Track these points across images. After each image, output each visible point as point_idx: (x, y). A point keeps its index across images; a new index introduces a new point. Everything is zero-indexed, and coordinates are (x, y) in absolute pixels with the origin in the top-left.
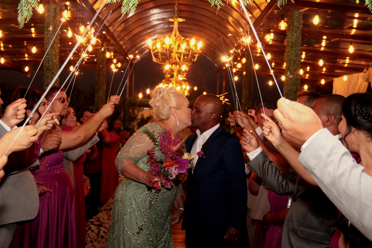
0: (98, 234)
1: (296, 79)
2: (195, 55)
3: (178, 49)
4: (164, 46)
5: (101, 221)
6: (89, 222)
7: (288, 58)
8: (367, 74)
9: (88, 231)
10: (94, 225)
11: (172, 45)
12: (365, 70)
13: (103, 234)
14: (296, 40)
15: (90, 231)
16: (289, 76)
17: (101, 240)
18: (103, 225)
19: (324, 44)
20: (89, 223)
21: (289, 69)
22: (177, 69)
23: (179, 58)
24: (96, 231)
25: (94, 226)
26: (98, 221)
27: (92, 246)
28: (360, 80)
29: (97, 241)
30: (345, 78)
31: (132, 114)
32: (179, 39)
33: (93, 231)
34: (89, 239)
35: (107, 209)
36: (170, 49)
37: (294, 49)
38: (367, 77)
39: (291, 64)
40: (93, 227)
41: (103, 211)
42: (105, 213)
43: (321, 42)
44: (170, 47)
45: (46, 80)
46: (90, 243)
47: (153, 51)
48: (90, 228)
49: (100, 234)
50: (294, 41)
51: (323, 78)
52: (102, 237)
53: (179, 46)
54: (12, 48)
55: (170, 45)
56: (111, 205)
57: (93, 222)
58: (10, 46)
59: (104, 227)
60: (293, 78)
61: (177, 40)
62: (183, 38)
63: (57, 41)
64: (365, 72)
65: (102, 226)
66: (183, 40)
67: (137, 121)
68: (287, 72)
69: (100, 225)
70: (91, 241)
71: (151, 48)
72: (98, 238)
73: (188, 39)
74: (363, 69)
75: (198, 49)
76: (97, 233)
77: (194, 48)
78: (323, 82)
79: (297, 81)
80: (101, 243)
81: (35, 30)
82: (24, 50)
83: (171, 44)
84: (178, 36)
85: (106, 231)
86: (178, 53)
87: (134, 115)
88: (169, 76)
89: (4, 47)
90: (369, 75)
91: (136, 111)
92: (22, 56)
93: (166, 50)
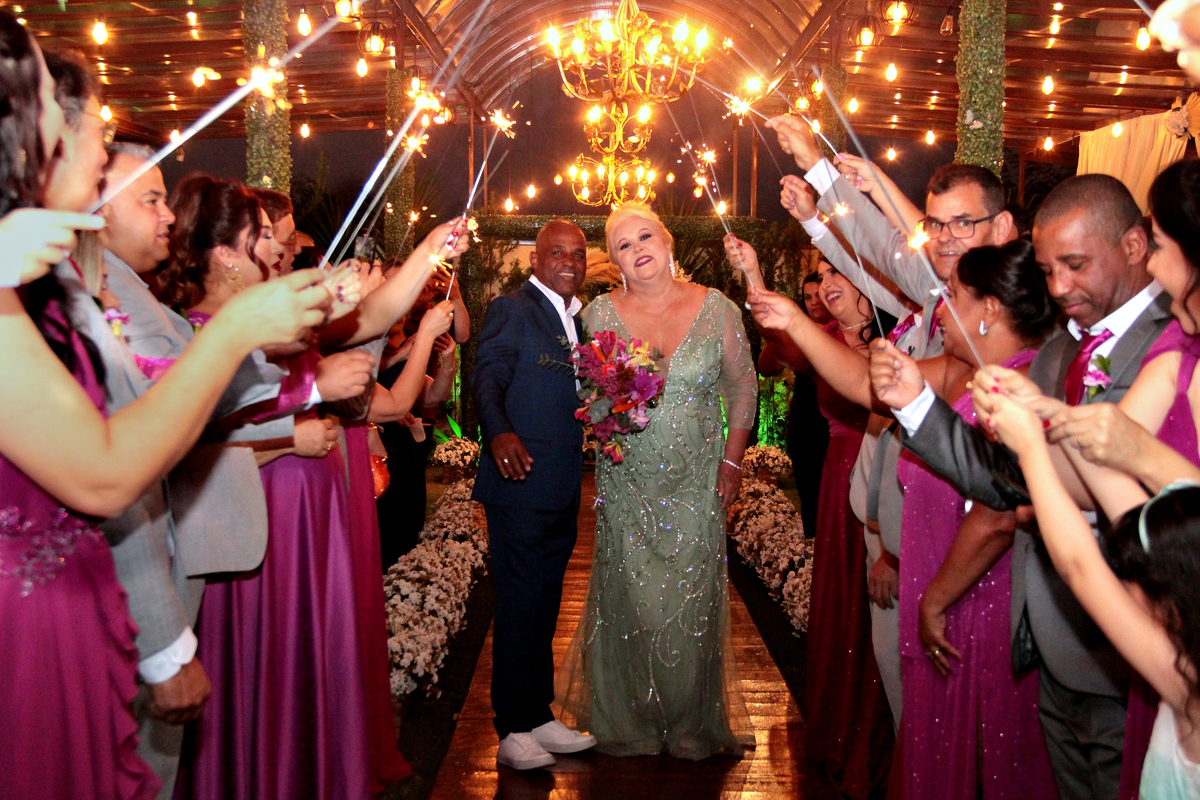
0: (421, 606)
1: (991, 132)
2: (688, 72)
3: (637, 57)
4: (598, 48)
5: (425, 570)
6: (393, 571)
7: (966, 69)
8: (1185, 116)
9: (391, 598)
10: (408, 580)
11: (618, 42)
12: (1177, 103)
13: (436, 606)
14: (991, 15)
15: (397, 597)
16: (971, 124)
17: (432, 622)
18: (433, 580)
19: (1055, 27)
20: (393, 576)
21: (969, 102)
22: (623, 120)
23: (642, 83)
24: (415, 597)
25: (409, 584)
26: (418, 568)
27: (410, 638)
28: (1162, 133)
29: (422, 624)
30: (1117, 129)
31: (485, 259)
32: (639, 24)
33: (407, 596)
34: (400, 620)
35: (436, 536)
36: (616, 55)
37: (985, 42)
38: (1183, 124)
39: (977, 87)
40: (406, 587)
41: (426, 541)
42: (433, 546)
43: (1047, 22)
44: (615, 50)
45: (254, 161)
46: (403, 632)
47: (563, 64)
48: (397, 589)
49: (428, 606)
50: (985, 18)
51: (1049, 135)
52: (433, 613)
53: (639, 46)
54: (132, 75)
55: (616, 45)
56: (445, 523)
57: (403, 572)
58: (126, 69)
59: (436, 585)
60: (983, 129)
61: (635, 29)
62: (651, 21)
63: (279, 44)
64: (1178, 109)
65: (431, 584)
66: (653, 26)
67: (501, 281)
68: (965, 112)
69: (424, 582)
70: (406, 626)
71: (557, 54)
72: (423, 616)
73: (665, 24)
74: (1173, 100)
75: (698, 52)
76: (418, 601)
77: (685, 51)
78: (1048, 144)
79: (994, 138)
80: (433, 630)
81: (199, 20)
82: (165, 81)
83: (615, 39)
84: (639, 16)
85: (441, 597)
86: (636, 66)
87: (492, 262)
88: (600, 141)
89: (110, 74)
90: (1188, 119)
91: (496, 252)
92: (159, 100)
93: (604, 59)
